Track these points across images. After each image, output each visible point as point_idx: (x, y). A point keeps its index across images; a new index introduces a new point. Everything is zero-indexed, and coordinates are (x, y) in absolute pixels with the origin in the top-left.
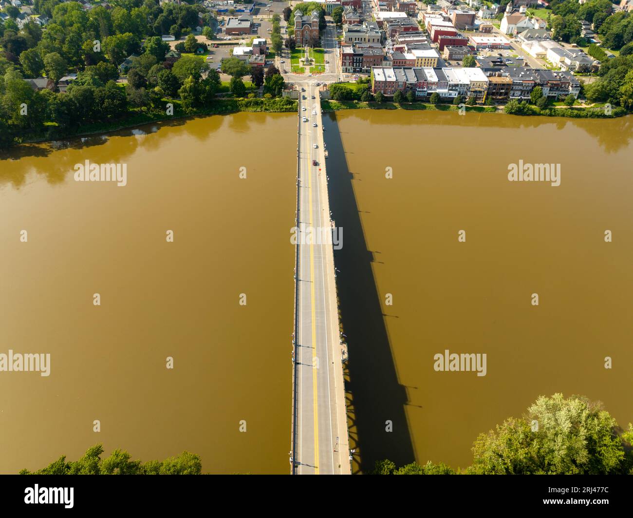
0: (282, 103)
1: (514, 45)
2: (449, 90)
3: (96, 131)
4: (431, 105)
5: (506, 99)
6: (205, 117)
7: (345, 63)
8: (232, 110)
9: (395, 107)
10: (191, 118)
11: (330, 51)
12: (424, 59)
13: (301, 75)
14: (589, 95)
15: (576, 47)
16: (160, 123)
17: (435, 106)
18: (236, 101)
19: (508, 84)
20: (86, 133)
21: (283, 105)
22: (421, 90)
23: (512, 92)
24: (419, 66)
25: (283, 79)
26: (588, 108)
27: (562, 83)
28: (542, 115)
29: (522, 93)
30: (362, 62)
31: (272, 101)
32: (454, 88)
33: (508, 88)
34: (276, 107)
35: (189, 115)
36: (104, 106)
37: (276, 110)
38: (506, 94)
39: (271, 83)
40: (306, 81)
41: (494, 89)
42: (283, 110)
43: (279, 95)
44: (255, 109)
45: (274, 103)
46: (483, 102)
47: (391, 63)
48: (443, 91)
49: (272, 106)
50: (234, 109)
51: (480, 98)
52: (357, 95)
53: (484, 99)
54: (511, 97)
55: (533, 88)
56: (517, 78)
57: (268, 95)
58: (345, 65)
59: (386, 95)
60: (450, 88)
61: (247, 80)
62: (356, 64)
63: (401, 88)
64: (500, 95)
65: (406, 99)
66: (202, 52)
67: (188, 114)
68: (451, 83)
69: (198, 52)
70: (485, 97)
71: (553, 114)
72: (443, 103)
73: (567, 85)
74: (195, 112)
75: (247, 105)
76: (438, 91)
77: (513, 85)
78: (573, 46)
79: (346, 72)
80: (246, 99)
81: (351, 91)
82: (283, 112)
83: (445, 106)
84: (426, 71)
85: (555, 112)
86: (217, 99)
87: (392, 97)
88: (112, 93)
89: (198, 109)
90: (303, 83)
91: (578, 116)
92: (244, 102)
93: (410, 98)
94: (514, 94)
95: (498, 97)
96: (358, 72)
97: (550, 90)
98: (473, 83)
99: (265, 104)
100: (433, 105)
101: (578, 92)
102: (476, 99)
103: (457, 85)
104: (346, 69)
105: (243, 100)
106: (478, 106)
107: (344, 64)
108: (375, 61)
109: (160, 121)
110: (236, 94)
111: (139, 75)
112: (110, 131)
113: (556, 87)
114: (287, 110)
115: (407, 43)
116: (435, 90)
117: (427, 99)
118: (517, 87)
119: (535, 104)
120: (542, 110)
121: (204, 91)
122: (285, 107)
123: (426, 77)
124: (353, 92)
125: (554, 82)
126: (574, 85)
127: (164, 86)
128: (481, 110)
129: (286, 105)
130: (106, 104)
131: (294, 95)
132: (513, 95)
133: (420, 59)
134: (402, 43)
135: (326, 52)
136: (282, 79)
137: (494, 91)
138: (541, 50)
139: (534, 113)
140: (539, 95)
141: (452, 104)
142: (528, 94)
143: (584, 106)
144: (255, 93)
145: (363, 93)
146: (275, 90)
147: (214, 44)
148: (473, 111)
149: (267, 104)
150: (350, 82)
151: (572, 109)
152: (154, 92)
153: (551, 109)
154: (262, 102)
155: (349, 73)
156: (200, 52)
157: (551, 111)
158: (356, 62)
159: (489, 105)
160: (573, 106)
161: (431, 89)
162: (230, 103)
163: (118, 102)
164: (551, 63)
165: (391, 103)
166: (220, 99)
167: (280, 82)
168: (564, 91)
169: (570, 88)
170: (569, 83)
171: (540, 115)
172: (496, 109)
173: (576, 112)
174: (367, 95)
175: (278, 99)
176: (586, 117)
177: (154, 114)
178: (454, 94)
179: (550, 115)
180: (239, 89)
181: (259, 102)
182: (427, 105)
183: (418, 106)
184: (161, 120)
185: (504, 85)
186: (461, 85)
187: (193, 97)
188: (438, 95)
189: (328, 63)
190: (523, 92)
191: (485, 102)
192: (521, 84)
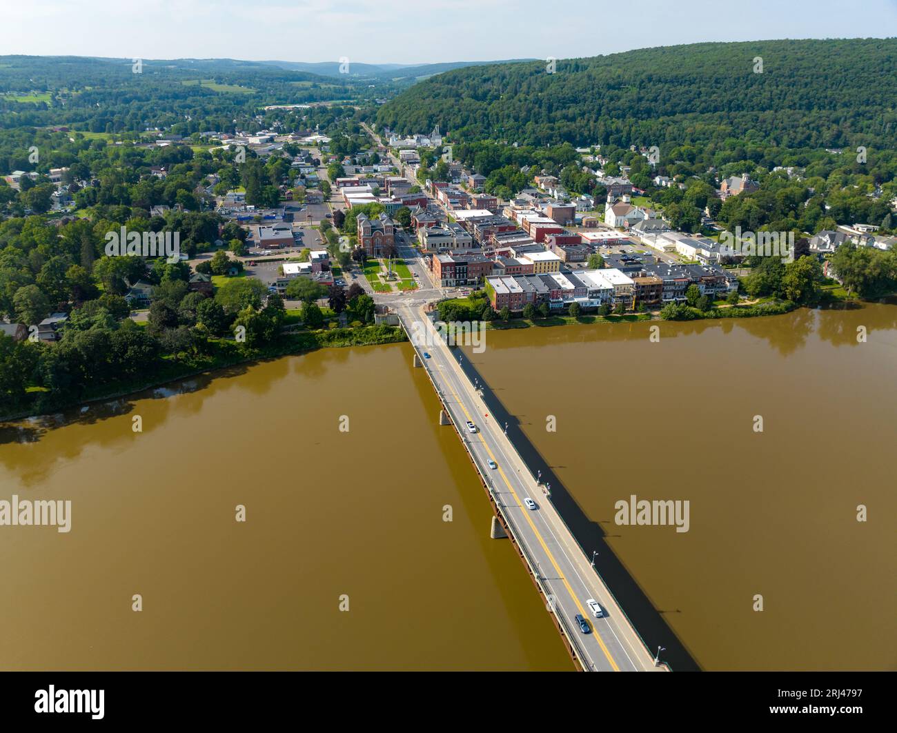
0: (379, 332)
1: (632, 239)
2: (590, 298)
3: (110, 394)
4: (572, 318)
5: (658, 302)
6: (273, 360)
7: (445, 275)
8: (310, 347)
9: (527, 324)
10: (253, 364)
11: (411, 261)
12: (543, 264)
13: (389, 294)
14: (750, 289)
15: (702, 236)
16: (207, 373)
17: (577, 319)
18: (314, 335)
19: (658, 285)
20: (95, 399)
21: (381, 335)
22: (557, 300)
23: (663, 294)
24: (542, 271)
25: (373, 301)
26: (754, 305)
27: (717, 278)
28: (707, 317)
29: (674, 294)
30: (466, 272)
31: (364, 331)
32: (594, 295)
33: (658, 289)
34: (371, 338)
35: (249, 359)
36: (126, 356)
37: (373, 343)
38: (657, 296)
39: (358, 307)
40: (399, 301)
41: (642, 292)
42: (381, 341)
43: (370, 321)
44: (342, 343)
45: (367, 333)
46: (633, 309)
47: (504, 270)
48: (583, 300)
49: (365, 337)
50: (312, 345)
51: (629, 305)
52: (476, 314)
53: (633, 305)
54: (664, 300)
55: (687, 286)
56: (666, 277)
57: (357, 323)
58: (445, 277)
59: (513, 311)
60: (591, 295)
61: (323, 304)
62: (459, 276)
63: (529, 300)
64: (651, 299)
65: (539, 314)
66: (236, 273)
67: (246, 357)
68: (591, 289)
69: (231, 273)
70: (634, 302)
71: (719, 315)
72: (585, 314)
73: (723, 280)
74: (257, 355)
75: (330, 338)
76: (576, 300)
77: (664, 285)
78: (698, 236)
79: (447, 285)
80: (326, 331)
81: (468, 308)
82: (382, 343)
83: (588, 318)
84: (555, 277)
85: (720, 312)
86: (285, 333)
87: (522, 312)
88: (138, 337)
89: (260, 350)
90: (397, 303)
91: (747, 315)
92: (324, 335)
93: (545, 312)
94: (665, 296)
95: (649, 301)
96: (462, 284)
97: (706, 288)
98: (617, 286)
99: (355, 335)
100: (574, 318)
101: (736, 288)
102: (624, 305)
103: (598, 291)
104: (447, 281)
105: (321, 332)
106: (627, 314)
107: (443, 276)
108: (482, 269)
109: (206, 372)
110: (311, 324)
111: (168, 309)
112: (133, 392)
113: (710, 284)
114: (387, 341)
115: (513, 245)
116: (572, 299)
117: (565, 310)
118: (668, 287)
119: (694, 306)
120: (705, 312)
121: (271, 325)
122: (383, 336)
123: (558, 284)
124: (470, 310)
125: (709, 278)
126: (731, 280)
127: (208, 322)
128: (633, 319)
129: (385, 334)
130: (130, 353)
131: (391, 321)
132: (665, 298)
133: (539, 264)
134: (504, 245)
135: (407, 263)
136: (371, 300)
137: (643, 294)
138: (668, 243)
139: (697, 317)
140: (697, 294)
141: (597, 314)
142: (681, 294)
143: (748, 303)
144: (336, 321)
145: (483, 311)
146: (364, 315)
147: (250, 262)
148: (624, 321)
149: (358, 335)
150: (458, 297)
151: (739, 307)
152: (196, 331)
153: (715, 310)
154: (350, 334)
155: (450, 286)
156: (233, 273)
157: (716, 311)
158: (459, 273)
159: (641, 312)
160: (739, 304)
161: (567, 299)
162: (305, 338)
163: (148, 349)
164: (685, 257)
165: (520, 320)
166: (291, 333)
167: (370, 304)
168: (721, 287)
169: (728, 284)
170: (724, 277)
171: (704, 318)
172: (651, 316)
173: (743, 311)
174: (490, 312)
175: (371, 327)
176: (756, 315)
177: (197, 362)
178: (596, 303)
179: (716, 317)
180: (315, 319)
181: (346, 333)
182: (565, 318)
183: (555, 320)
184: (208, 370)
185: (653, 286)
186: (603, 290)
187: (254, 334)
188: (578, 305)
189: (418, 276)
190: (676, 293)
191: (635, 308)
192: (674, 284)
